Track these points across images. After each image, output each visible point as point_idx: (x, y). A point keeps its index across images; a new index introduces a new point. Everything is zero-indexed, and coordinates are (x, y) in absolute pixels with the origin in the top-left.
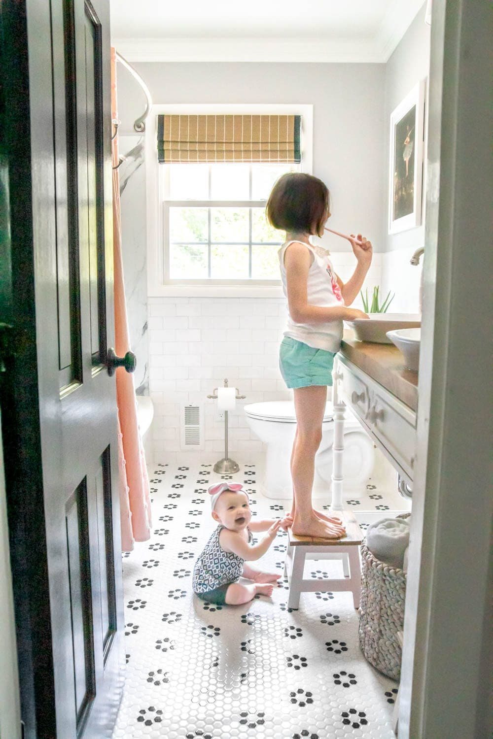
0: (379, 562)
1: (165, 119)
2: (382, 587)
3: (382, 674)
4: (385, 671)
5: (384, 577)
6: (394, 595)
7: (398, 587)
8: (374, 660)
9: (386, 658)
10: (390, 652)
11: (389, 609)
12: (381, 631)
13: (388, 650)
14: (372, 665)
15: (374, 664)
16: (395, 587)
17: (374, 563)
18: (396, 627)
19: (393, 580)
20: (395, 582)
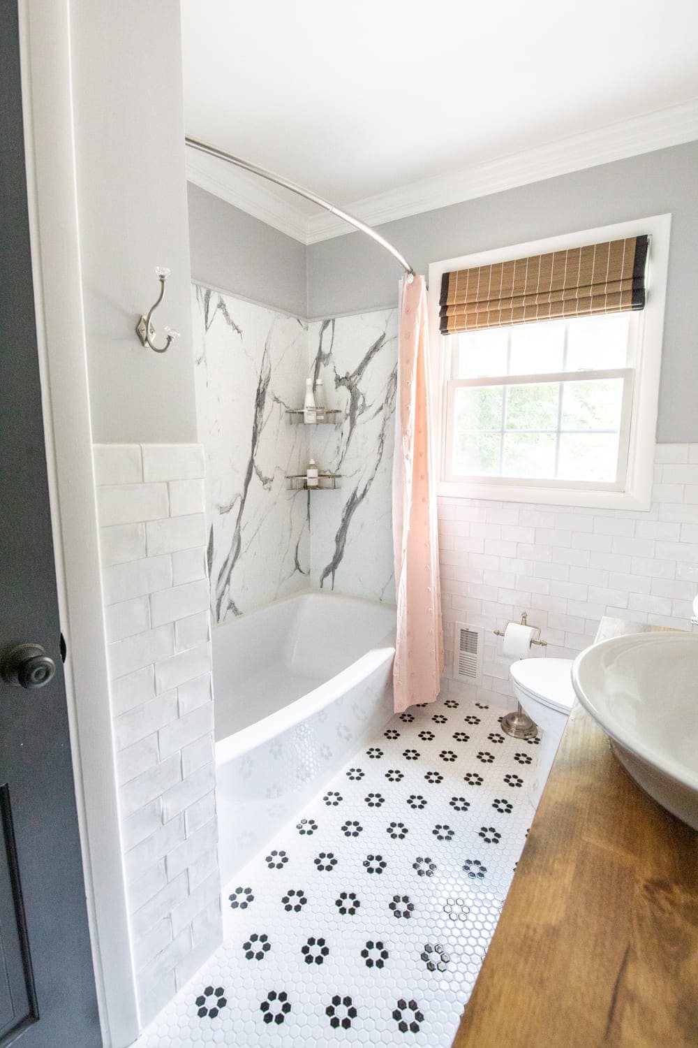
1: (450, 277)
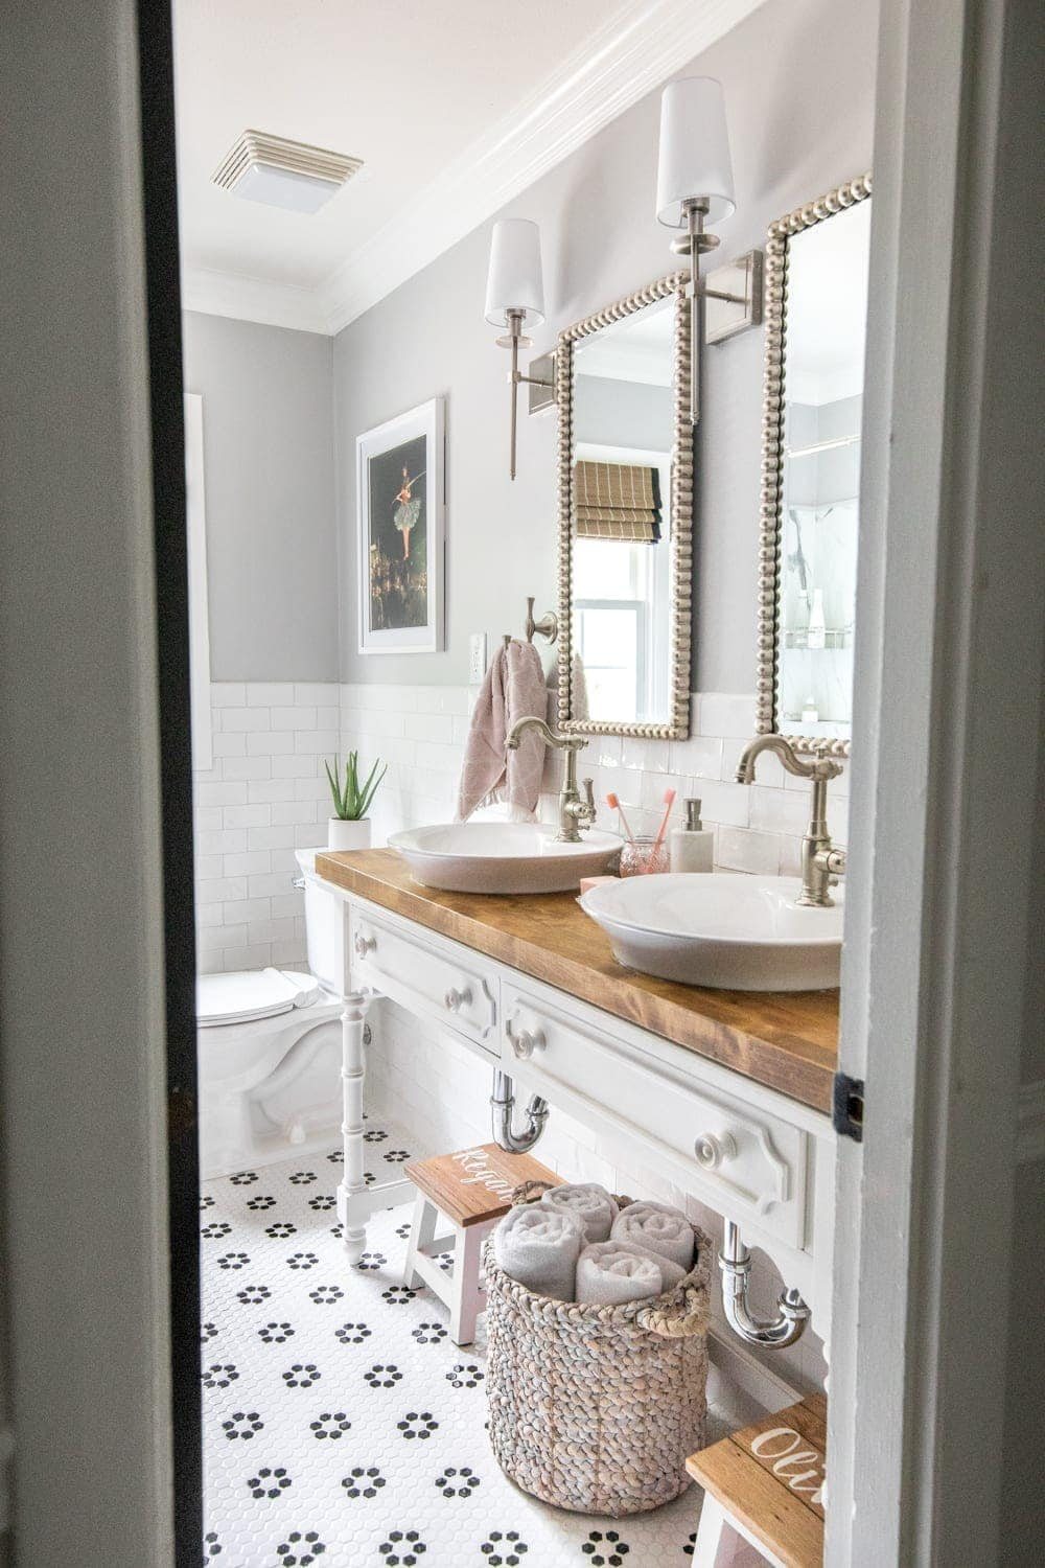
0: (542, 1300)
2: (552, 1344)
3: (559, 1509)
4: (566, 1505)
5: (556, 1326)
6: (578, 1354)
7: (586, 1340)
8: (545, 1487)
9: (567, 1477)
10: (577, 1464)
11: (571, 1383)
12: (554, 1429)
13: (572, 1462)
14: (538, 1499)
15: (543, 1495)
16: (581, 1340)
17: (534, 1304)
18: (586, 1413)
19: (576, 1329)
20: (580, 1331)
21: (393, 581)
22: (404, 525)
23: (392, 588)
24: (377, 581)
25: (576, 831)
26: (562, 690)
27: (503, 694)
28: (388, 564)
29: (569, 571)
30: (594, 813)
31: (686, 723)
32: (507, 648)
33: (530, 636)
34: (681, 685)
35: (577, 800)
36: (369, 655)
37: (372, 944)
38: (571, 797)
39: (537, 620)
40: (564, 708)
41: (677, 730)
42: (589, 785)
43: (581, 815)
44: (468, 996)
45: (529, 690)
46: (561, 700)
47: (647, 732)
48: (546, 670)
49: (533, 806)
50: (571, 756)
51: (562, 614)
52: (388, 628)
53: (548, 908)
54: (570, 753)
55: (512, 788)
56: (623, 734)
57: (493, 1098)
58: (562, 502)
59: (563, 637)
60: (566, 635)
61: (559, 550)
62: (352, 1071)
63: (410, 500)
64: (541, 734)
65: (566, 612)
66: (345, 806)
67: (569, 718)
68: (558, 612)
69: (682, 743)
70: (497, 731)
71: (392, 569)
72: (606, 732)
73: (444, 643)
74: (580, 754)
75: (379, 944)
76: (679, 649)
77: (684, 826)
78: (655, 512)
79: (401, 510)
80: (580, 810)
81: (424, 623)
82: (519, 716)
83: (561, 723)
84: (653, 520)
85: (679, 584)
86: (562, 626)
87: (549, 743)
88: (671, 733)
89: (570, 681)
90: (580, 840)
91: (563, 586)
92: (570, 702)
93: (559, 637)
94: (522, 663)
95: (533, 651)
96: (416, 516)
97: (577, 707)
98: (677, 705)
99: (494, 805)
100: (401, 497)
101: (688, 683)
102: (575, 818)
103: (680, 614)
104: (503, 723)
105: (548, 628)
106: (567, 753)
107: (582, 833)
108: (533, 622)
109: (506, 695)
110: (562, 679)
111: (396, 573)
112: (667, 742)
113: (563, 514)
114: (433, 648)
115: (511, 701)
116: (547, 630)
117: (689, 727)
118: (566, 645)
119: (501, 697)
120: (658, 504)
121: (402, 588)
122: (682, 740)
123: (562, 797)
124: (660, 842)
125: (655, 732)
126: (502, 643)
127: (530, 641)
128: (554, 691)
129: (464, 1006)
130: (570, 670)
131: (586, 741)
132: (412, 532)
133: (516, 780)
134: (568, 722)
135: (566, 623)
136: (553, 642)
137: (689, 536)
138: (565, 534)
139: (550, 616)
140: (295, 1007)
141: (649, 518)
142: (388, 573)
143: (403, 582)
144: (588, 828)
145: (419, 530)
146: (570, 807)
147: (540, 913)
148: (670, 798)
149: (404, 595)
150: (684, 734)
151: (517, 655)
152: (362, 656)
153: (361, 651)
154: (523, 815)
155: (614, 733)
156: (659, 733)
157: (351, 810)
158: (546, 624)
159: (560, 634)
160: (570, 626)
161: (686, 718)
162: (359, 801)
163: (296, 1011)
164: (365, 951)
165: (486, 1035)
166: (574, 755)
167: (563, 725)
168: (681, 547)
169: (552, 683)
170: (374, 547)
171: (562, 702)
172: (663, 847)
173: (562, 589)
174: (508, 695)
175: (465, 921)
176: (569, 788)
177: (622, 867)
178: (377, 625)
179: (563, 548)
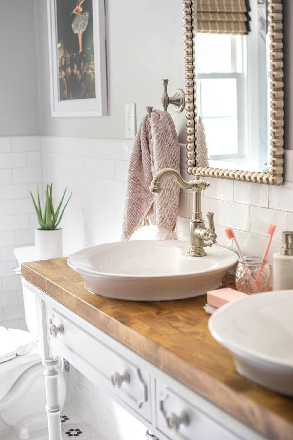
21: (72, 68)
22: (79, 30)
23: (72, 72)
24: (62, 68)
25: (202, 248)
26: (190, 145)
27: (149, 149)
28: (69, 56)
29: (193, 60)
30: (215, 237)
31: (282, 172)
32: (150, 116)
33: (166, 107)
34: (277, 145)
35: (203, 227)
36: (59, 118)
37: (61, 329)
38: (198, 224)
39: (171, 95)
40: (191, 158)
41: (275, 178)
42: (211, 217)
43: (206, 237)
44: (127, 377)
45: (167, 146)
46: (189, 153)
47: (252, 178)
48: (178, 130)
49: (172, 228)
50: (198, 195)
51: (189, 92)
52: (70, 99)
53: (183, 314)
54: (197, 193)
55: (158, 216)
56: (234, 179)
57: (148, 432)
58: (186, 12)
59: (189, 107)
60: (191, 106)
61: (185, 46)
62: (52, 408)
63: (82, 13)
64: (176, 181)
65: (191, 90)
66: (45, 221)
67: (195, 165)
68: (186, 90)
69: (277, 186)
70: (146, 175)
71: (72, 59)
72: (222, 177)
73: (107, 110)
74: (204, 193)
75: (65, 329)
76: (275, 118)
77: (283, 253)
78: (247, 14)
79: (76, 20)
80: (205, 234)
81: (94, 96)
82: (160, 168)
83: (189, 169)
84: (245, 19)
85: (274, 70)
86: (189, 99)
87: (182, 186)
88: (270, 179)
89: (195, 139)
90: (205, 255)
91: (188, 71)
92: (195, 154)
93: (186, 107)
94: (161, 126)
95: (169, 117)
96: (86, 23)
97: (201, 157)
98: (275, 159)
99: (147, 226)
100: (76, 11)
101: (282, 143)
102: (201, 240)
103: (275, 93)
104: (150, 169)
105: (178, 101)
106: (194, 193)
107: (206, 249)
108: (167, 96)
109: (151, 150)
110: (189, 138)
111: (74, 62)
112: (267, 186)
113: (187, 20)
114: (99, 113)
115: (155, 154)
116: (177, 102)
117: (283, 175)
118: (191, 113)
119: (147, 151)
120: (248, 9)
121: (78, 72)
122: (279, 185)
123: (191, 224)
124: (265, 262)
125: (258, 178)
126: (146, 112)
127: (166, 110)
128: (183, 145)
129: (124, 384)
130: (195, 131)
131: (208, 183)
132: (84, 34)
133: (161, 209)
134: (194, 169)
135: (191, 98)
136: (182, 111)
137: (281, 36)
138: (189, 34)
139: (180, 92)
140: (17, 355)
141: (243, 19)
142: (69, 63)
143: (79, 68)
144: (210, 245)
145: (88, 33)
146: (197, 231)
147: (177, 320)
148: (272, 231)
149: (80, 77)
150: (280, 180)
151: (157, 121)
152: (54, 118)
153: (54, 115)
154: (167, 233)
155: (228, 177)
156: (261, 179)
157: (49, 223)
158: (178, 98)
159: (187, 105)
160: (194, 100)
161: (282, 169)
162: (54, 218)
163: (18, 358)
164: (56, 334)
165: (140, 406)
166: (200, 194)
167: (191, 171)
168: (275, 44)
169: (182, 139)
170: (59, 45)
171: (190, 153)
172: (267, 266)
173: (187, 73)
174: (152, 149)
175: (123, 328)
176: (196, 218)
177: (237, 280)
178: (63, 98)
179: (187, 44)
